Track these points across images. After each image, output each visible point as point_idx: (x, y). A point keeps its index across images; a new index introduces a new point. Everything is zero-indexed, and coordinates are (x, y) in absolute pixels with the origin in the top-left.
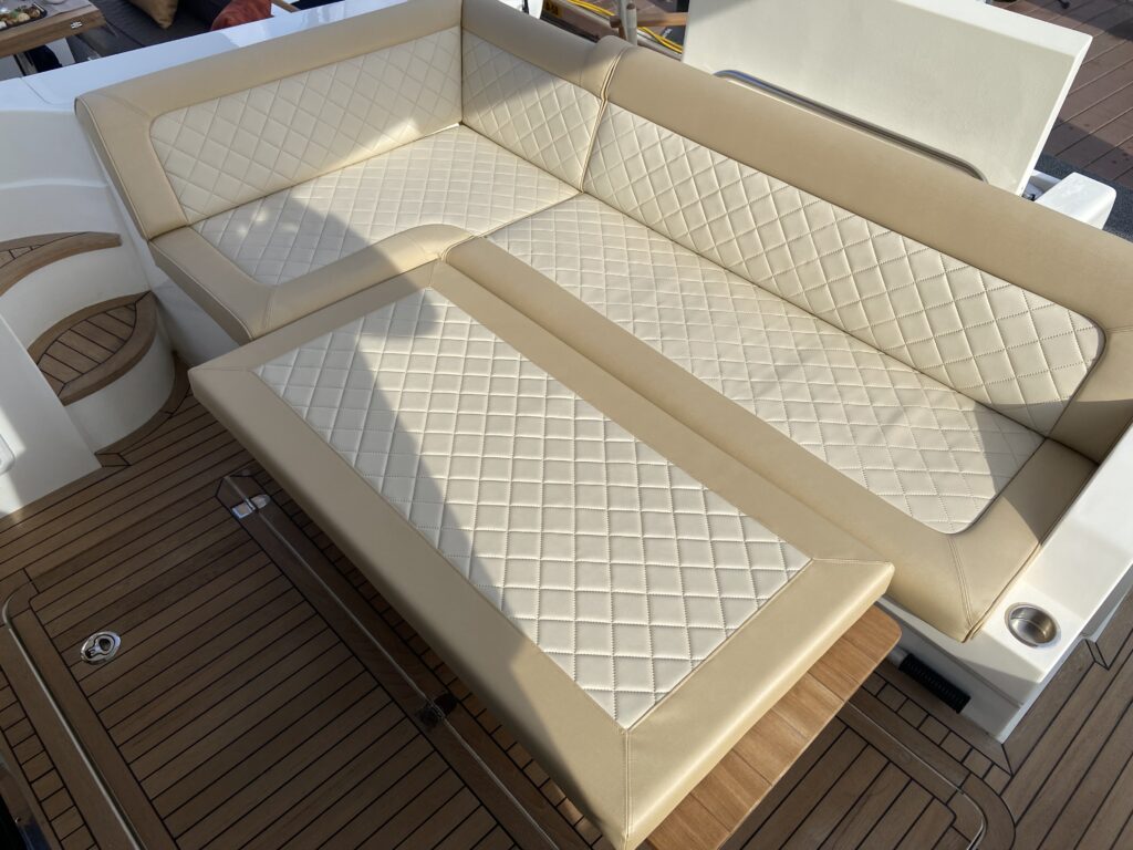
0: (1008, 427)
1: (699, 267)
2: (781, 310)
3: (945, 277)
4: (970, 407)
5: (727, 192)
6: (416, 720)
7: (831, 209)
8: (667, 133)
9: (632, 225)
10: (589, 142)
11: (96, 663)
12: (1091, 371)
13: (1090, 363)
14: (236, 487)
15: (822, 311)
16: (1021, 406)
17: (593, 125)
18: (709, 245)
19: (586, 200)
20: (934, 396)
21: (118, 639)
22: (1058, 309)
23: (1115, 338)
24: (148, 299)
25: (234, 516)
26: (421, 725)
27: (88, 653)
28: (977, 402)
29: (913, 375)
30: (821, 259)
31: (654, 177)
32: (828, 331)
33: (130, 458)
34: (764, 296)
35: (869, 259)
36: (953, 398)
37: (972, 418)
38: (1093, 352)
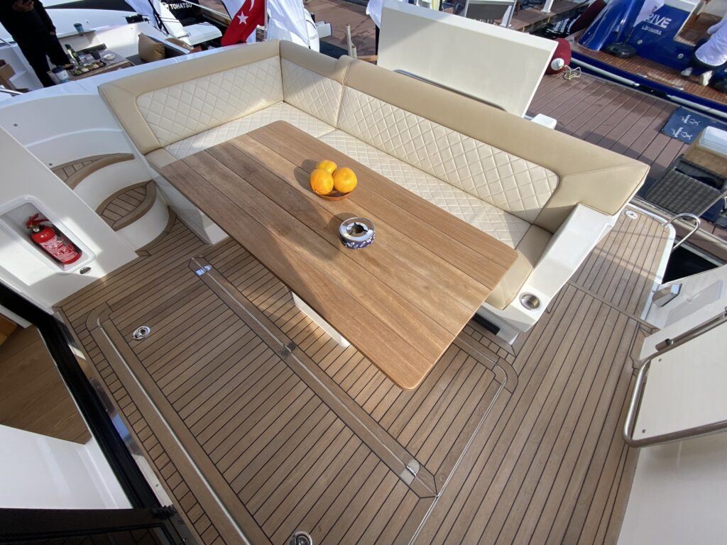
0: (517, 220)
1: (389, 159)
2: (423, 176)
3: (493, 157)
4: (502, 213)
5: (399, 124)
6: (280, 354)
7: (444, 129)
8: (372, 98)
9: (359, 142)
10: (338, 105)
11: (140, 340)
12: (553, 195)
13: (553, 191)
14: (197, 263)
15: (440, 175)
16: (523, 211)
17: (340, 97)
18: (392, 149)
19: (339, 132)
20: (487, 209)
21: (149, 330)
22: (540, 168)
23: (565, 179)
24: (151, 183)
25: (197, 274)
26: (282, 357)
27: (136, 336)
28: (505, 211)
29: (478, 201)
30: (440, 152)
31: (367, 119)
32: (442, 184)
33: (151, 252)
34: (415, 170)
35: (460, 150)
36: (495, 209)
37: (503, 218)
38: (554, 186)
